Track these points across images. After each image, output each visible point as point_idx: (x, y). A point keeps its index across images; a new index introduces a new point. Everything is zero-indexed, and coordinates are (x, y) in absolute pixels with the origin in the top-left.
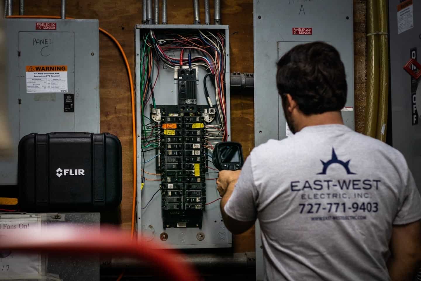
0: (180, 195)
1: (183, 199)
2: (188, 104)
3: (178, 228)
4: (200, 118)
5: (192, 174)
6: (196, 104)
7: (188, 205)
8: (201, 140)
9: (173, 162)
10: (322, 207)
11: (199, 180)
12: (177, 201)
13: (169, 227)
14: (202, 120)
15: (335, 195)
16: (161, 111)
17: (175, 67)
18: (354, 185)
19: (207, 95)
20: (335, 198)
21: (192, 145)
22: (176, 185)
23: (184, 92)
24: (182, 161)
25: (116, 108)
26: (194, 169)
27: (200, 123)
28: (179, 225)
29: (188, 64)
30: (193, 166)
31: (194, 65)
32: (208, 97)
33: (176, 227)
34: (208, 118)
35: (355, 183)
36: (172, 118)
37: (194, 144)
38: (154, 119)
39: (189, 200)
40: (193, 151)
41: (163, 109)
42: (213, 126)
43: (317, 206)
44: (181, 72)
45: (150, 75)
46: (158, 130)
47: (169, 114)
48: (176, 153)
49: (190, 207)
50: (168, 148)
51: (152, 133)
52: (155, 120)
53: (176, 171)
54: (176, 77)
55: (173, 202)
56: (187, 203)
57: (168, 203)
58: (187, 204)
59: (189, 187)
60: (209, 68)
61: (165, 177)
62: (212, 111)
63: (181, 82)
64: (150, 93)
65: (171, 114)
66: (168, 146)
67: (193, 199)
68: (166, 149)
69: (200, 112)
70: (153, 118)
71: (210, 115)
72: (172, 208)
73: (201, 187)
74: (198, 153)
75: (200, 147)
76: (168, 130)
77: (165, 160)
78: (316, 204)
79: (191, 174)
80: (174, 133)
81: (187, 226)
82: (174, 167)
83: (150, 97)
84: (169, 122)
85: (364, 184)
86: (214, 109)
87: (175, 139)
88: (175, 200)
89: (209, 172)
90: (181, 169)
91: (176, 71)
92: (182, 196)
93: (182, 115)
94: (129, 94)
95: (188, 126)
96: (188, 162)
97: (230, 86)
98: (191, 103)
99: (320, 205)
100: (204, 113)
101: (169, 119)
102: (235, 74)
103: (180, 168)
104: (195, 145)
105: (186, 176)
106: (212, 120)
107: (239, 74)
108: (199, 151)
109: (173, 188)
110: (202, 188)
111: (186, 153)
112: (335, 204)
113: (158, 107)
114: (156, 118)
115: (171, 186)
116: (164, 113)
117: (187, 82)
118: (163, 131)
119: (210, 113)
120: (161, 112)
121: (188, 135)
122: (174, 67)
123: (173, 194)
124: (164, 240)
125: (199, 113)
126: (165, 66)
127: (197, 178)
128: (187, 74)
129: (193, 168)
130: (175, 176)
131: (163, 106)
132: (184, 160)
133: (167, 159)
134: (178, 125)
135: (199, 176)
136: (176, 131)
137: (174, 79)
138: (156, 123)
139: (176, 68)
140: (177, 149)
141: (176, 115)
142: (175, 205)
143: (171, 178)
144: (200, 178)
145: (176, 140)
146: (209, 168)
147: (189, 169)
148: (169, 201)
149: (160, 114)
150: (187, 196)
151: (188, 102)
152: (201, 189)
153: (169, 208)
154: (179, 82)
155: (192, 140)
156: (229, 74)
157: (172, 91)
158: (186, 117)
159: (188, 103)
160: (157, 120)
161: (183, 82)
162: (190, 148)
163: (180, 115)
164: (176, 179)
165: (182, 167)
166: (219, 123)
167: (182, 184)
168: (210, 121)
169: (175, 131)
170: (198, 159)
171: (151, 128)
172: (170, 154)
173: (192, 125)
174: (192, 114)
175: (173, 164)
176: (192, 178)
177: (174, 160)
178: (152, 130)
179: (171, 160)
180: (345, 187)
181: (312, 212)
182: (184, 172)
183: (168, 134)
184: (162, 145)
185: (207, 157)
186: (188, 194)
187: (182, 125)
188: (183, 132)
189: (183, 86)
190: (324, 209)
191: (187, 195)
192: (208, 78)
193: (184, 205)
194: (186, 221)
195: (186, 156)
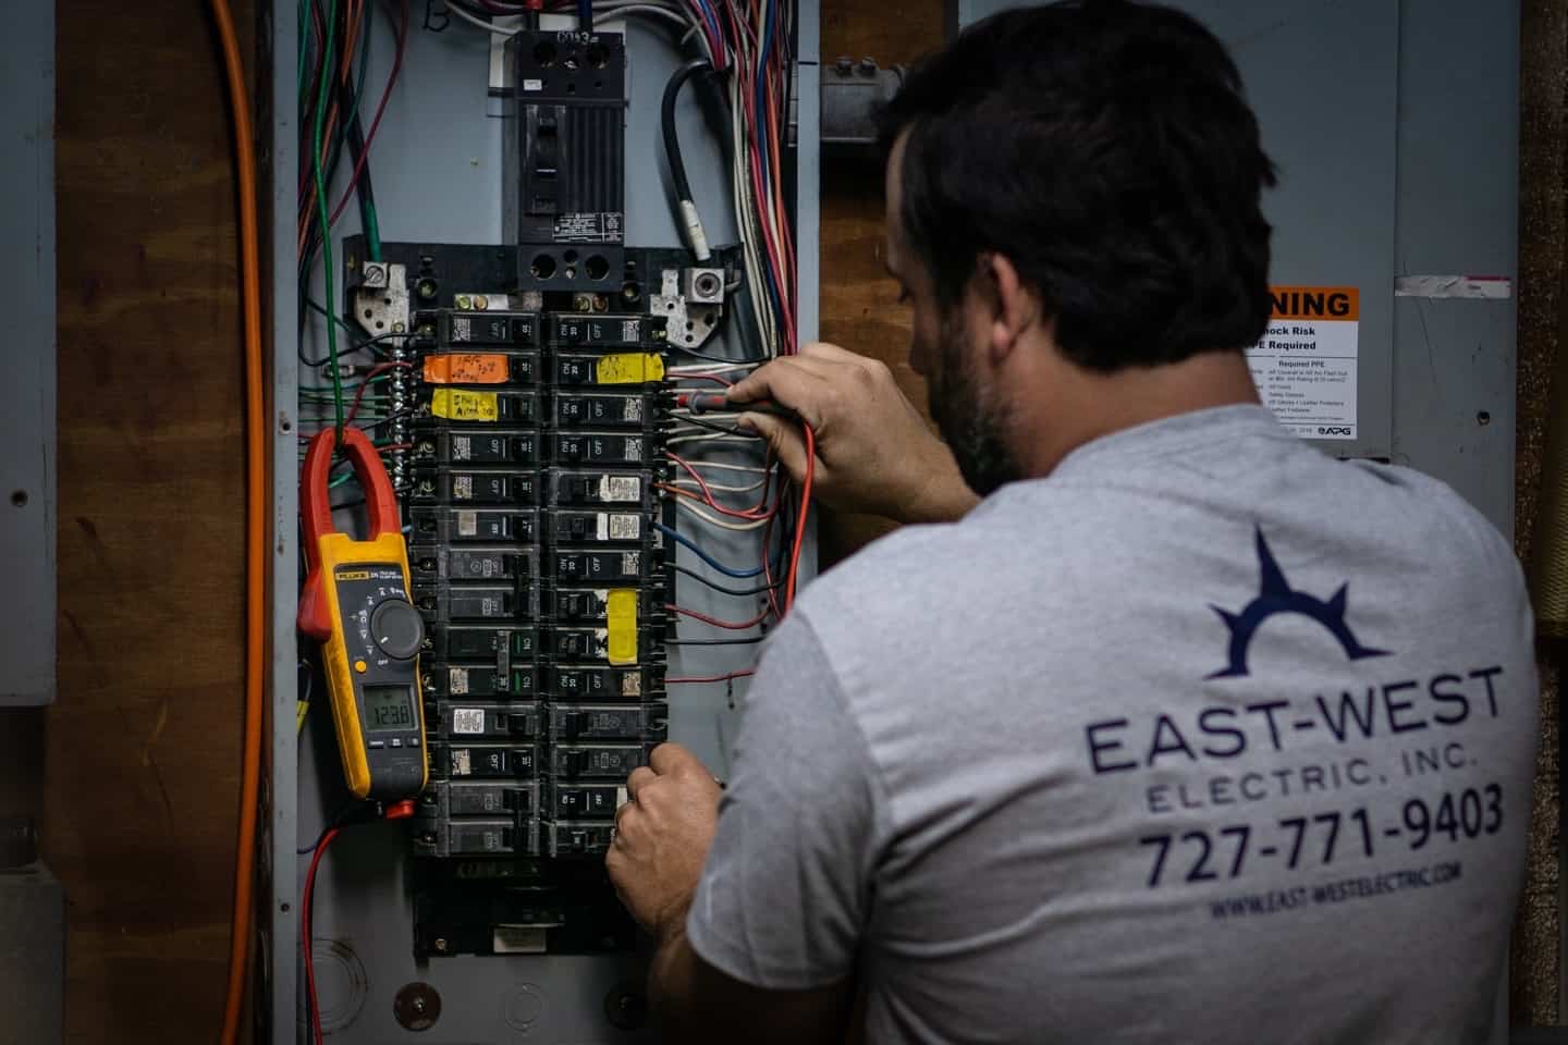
0: (521, 773)
1: (536, 794)
2: (574, 244)
3: (503, 960)
4: (640, 325)
5: (592, 650)
6: (620, 245)
7: (570, 829)
8: (646, 450)
9: (487, 581)
10: (1256, 842)
11: (632, 685)
12: (506, 807)
13: (451, 952)
14: (652, 338)
15: (1313, 774)
16: (409, 277)
17: (495, 19)
18: (1392, 708)
19: (677, 189)
20: (1314, 787)
21: (595, 483)
22: (500, 715)
23: (553, 171)
24: (535, 572)
25: (142, 254)
26: (604, 623)
27: (640, 355)
28: (507, 942)
29: (568, 8)
30: (602, 606)
31: (607, 14)
32: (686, 205)
33: (486, 950)
34: (685, 321)
35: (1396, 697)
36: (481, 321)
37: (606, 477)
38: (370, 325)
39: (573, 800)
40: (602, 518)
41: (421, 267)
42: (709, 368)
43: (1235, 840)
44: (533, 53)
45: (350, 69)
46: (395, 390)
47: (459, 297)
48: (500, 530)
49: (577, 840)
50: (459, 496)
51: (359, 405)
52: (376, 332)
53: (504, 631)
54: (498, 80)
55: (478, 811)
56: (561, 817)
57: (453, 816)
58: (559, 824)
59: (577, 728)
60: (697, 32)
61: (433, 667)
62: (706, 284)
63: (535, 108)
64: (346, 174)
65: (472, 297)
66: (456, 487)
67: (599, 799)
68: (444, 504)
69: (636, 290)
70: (364, 321)
71: (692, 307)
72: (477, 848)
73: (644, 723)
74: (628, 526)
75: (641, 496)
76: (456, 392)
77: (435, 567)
78: (1227, 831)
79: (586, 650)
80: (491, 412)
81: (548, 947)
82: (489, 607)
83: (346, 198)
84: (462, 345)
85: (1438, 697)
86: (720, 273)
87: (495, 443)
88: (492, 801)
89: (681, 637)
90: (530, 620)
91: (498, 46)
92: (531, 778)
93: (533, 302)
94: (225, 170)
95: (575, 370)
96: (573, 580)
97: (823, 144)
98: (593, 233)
99: (1244, 831)
100: (658, 291)
101: (463, 330)
102: (845, 72)
103: (521, 618)
104: (613, 479)
105: (562, 661)
106: (707, 335)
107: (869, 72)
108: (634, 519)
109: (481, 730)
110: (648, 731)
111: (557, 531)
112: (1320, 819)
113: (395, 252)
114: (381, 319)
115: (469, 720)
116: (426, 291)
117: (570, 109)
118: (429, 399)
119: (697, 298)
120: (409, 287)
121: (573, 423)
122: (490, 22)
123: (480, 770)
124: (416, 1025)
125: (629, 294)
126: (436, 14)
127: (619, 672)
128: (570, 65)
129: (601, 616)
130: (494, 660)
131: (421, 253)
132: (544, 570)
133: (449, 563)
134: (514, 365)
135: (633, 660)
136: (507, 398)
137: (486, 91)
138: (382, 350)
139: (503, 28)
140: (505, 503)
141: (498, 304)
142: (492, 828)
143: (470, 671)
144: (637, 675)
145: (500, 450)
146: (685, 613)
147: (573, 620)
148: (457, 808)
149: (406, 293)
150: (561, 779)
151: (577, 226)
152: (643, 736)
153: (458, 849)
154: (523, 111)
155: (598, 450)
156: (817, 68)
157: (476, 164)
158: (562, 316)
159: (574, 232)
160: (387, 328)
161: (546, 112)
162: (583, 498)
163: (521, 301)
164: (503, 682)
165: (535, 610)
166: (741, 356)
167: (531, 706)
168: (696, 343)
169: (499, 396)
170: (630, 565)
171: (349, 377)
172: (469, 529)
173: (594, 362)
174: (590, 297)
175: (485, 594)
176: (592, 672)
177: (489, 568)
178: (359, 388)
179: (475, 567)
180: (1352, 728)
181: (1211, 876)
182: (546, 640)
183: (454, 416)
184: (422, 478)
185: (674, 545)
186: (568, 768)
187: (538, 362)
188: (546, 402)
189: (547, 133)
190: (1269, 851)
191: (564, 774)
192: (685, 93)
193: (544, 830)
194: (544, 914)
195: (562, 544)
